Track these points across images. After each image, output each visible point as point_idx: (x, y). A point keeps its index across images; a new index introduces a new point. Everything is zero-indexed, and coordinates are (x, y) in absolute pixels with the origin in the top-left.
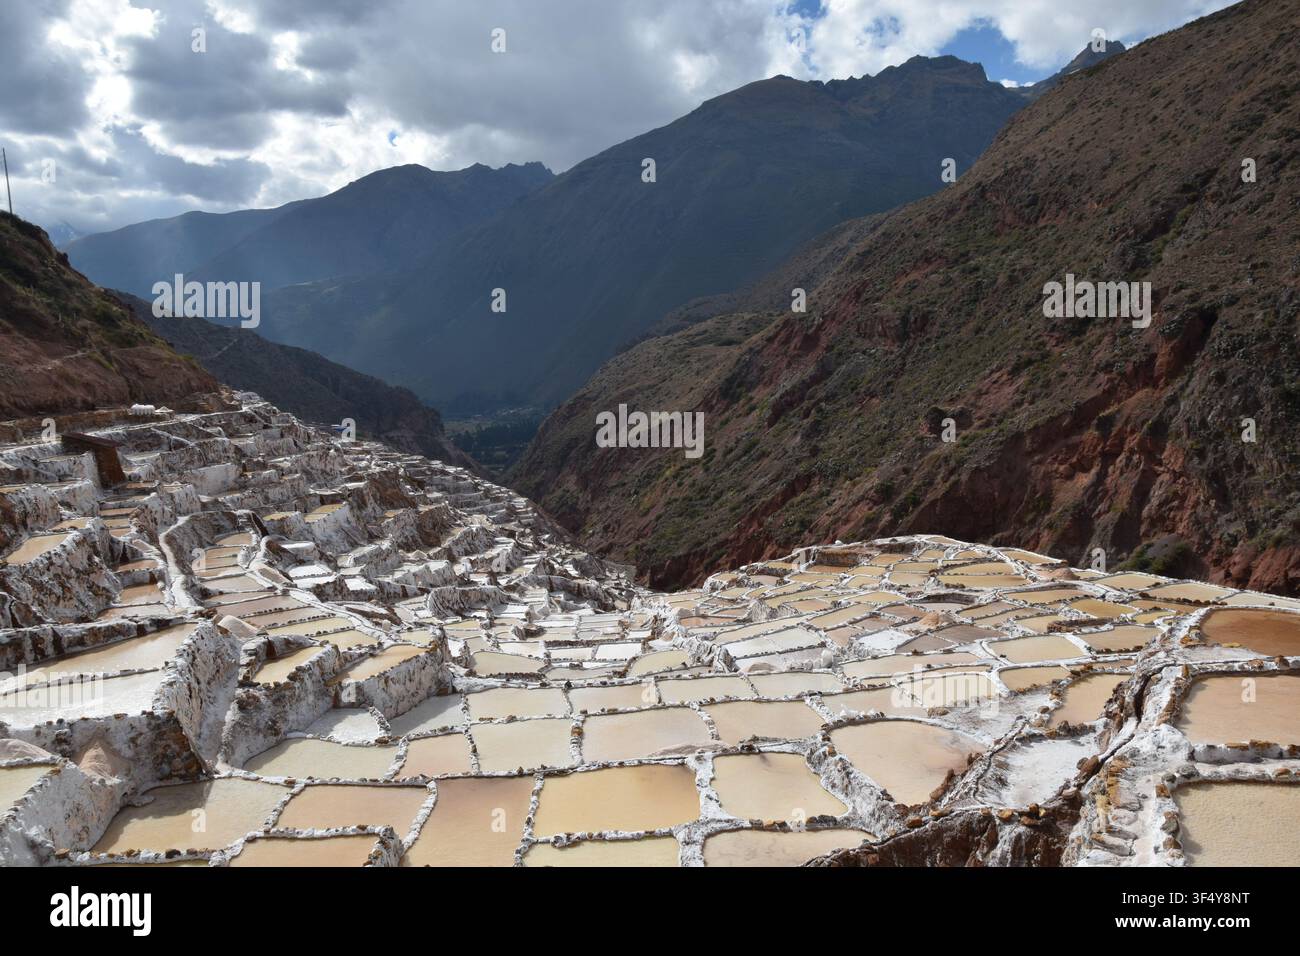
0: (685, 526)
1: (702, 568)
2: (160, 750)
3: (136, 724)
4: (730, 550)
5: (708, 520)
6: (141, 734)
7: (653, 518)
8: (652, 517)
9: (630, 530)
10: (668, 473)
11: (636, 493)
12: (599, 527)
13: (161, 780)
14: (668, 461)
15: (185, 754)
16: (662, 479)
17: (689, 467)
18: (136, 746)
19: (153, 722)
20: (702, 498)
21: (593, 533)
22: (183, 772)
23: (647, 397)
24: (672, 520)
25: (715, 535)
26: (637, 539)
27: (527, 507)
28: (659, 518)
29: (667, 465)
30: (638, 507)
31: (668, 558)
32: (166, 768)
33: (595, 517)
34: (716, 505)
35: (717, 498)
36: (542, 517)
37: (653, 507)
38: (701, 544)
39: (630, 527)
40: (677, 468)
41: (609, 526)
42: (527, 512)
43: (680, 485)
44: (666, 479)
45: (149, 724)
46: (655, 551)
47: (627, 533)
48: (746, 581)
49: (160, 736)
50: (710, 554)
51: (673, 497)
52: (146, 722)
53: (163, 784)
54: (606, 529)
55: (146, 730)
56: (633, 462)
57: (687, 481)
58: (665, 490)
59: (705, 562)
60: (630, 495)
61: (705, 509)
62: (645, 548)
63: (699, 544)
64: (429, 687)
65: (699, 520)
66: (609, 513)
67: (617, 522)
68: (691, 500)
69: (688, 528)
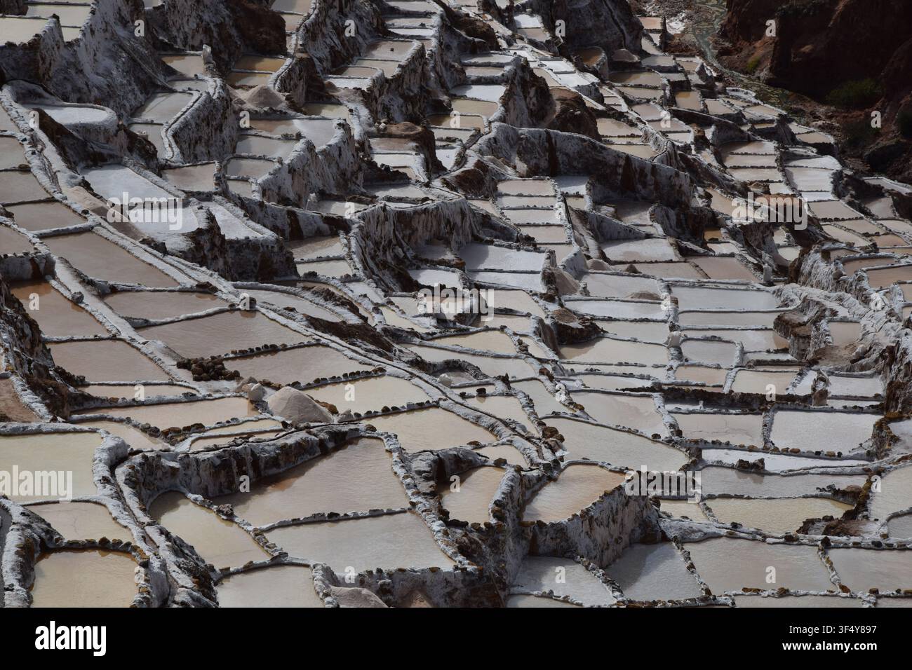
6: (456, 589)
18: (453, 600)
19: (467, 578)
49: (474, 592)
52: (461, 578)
55: (460, 585)
64: (633, 530)
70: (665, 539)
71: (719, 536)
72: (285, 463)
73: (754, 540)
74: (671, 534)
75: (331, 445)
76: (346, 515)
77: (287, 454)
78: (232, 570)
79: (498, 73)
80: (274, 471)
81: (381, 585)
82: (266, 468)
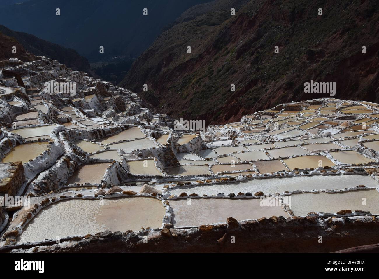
0: (203, 102)
1: (212, 119)
2: (167, 158)
3: (159, 150)
4: (224, 111)
5: (213, 100)
6: (161, 153)
7: (189, 100)
8: (188, 99)
9: (179, 105)
10: (194, 81)
11: (180, 90)
12: (166, 105)
13: (167, 166)
14: (194, 76)
15: (173, 159)
16: (191, 84)
17: (202, 78)
18: (160, 156)
19: (164, 149)
20: (210, 91)
21: (164, 107)
22: (173, 164)
23: (180, 49)
24: (198, 100)
25: (217, 105)
26: (183, 109)
27: (137, 97)
28: (191, 100)
29: (193, 78)
30: (182, 96)
31: (198, 116)
32: (168, 162)
33: (163, 101)
34: (216, 93)
35: (216, 90)
36: (144, 101)
37: (188, 95)
38: (212, 109)
39: (179, 104)
40: (198, 78)
41: (170, 104)
42: (138, 99)
43: (199, 86)
44: (193, 84)
45: (163, 150)
46: (191, 113)
47: (178, 107)
48: (260, 118)
49: (166, 153)
50: (216, 114)
51: (197, 91)
52: (162, 149)
53: (168, 167)
54: (169, 105)
55: (162, 152)
56: (177, 77)
57: (202, 84)
58: (193, 88)
59: (214, 116)
60: (178, 91)
61: (211, 95)
62: (187, 112)
63: (210, 109)
64: (200, 147)
65: (209, 100)
66: (170, 99)
67: (173, 102)
68: (205, 92)
69: (205, 103)
70: (208, 148)
71: (220, 147)
72: (112, 133)
73: (228, 146)
74: (209, 147)
75: (125, 129)
76: (128, 140)
77: (113, 130)
78: (93, 153)
79: (157, 116)
80: (109, 134)
81: (139, 154)
82: (107, 134)
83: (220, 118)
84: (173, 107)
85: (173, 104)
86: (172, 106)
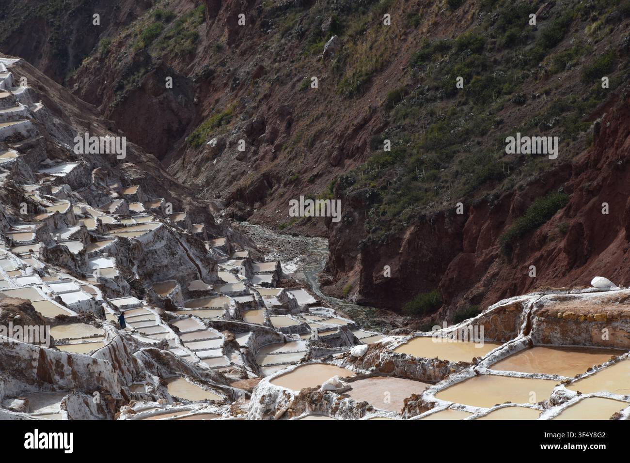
0: (463, 124)
4: (574, 196)
5: (523, 108)
7: (379, 102)
8: (376, 97)
9: (317, 136)
20: (512, 42)
24: (430, 106)
26: (338, 162)
28: (395, 98)
31: (410, 219)
33: (226, 100)
34: (549, 63)
35: (552, 41)
37: (381, 68)
38: (501, 177)
39: (319, 126)
41: (261, 125)
46: (375, 198)
47: (311, 145)
50: (521, 210)
51: (436, 41)
54: (254, 134)
60: (320, 35)
61: (518, 73)
65: (502, 108)
66: (264, 87)
67: (283, 113)
68: (479, 50)
69: (468, 132)
83: (544, 240)
84: (278, 148)
85: (282, 128)
86: (271, 141)
